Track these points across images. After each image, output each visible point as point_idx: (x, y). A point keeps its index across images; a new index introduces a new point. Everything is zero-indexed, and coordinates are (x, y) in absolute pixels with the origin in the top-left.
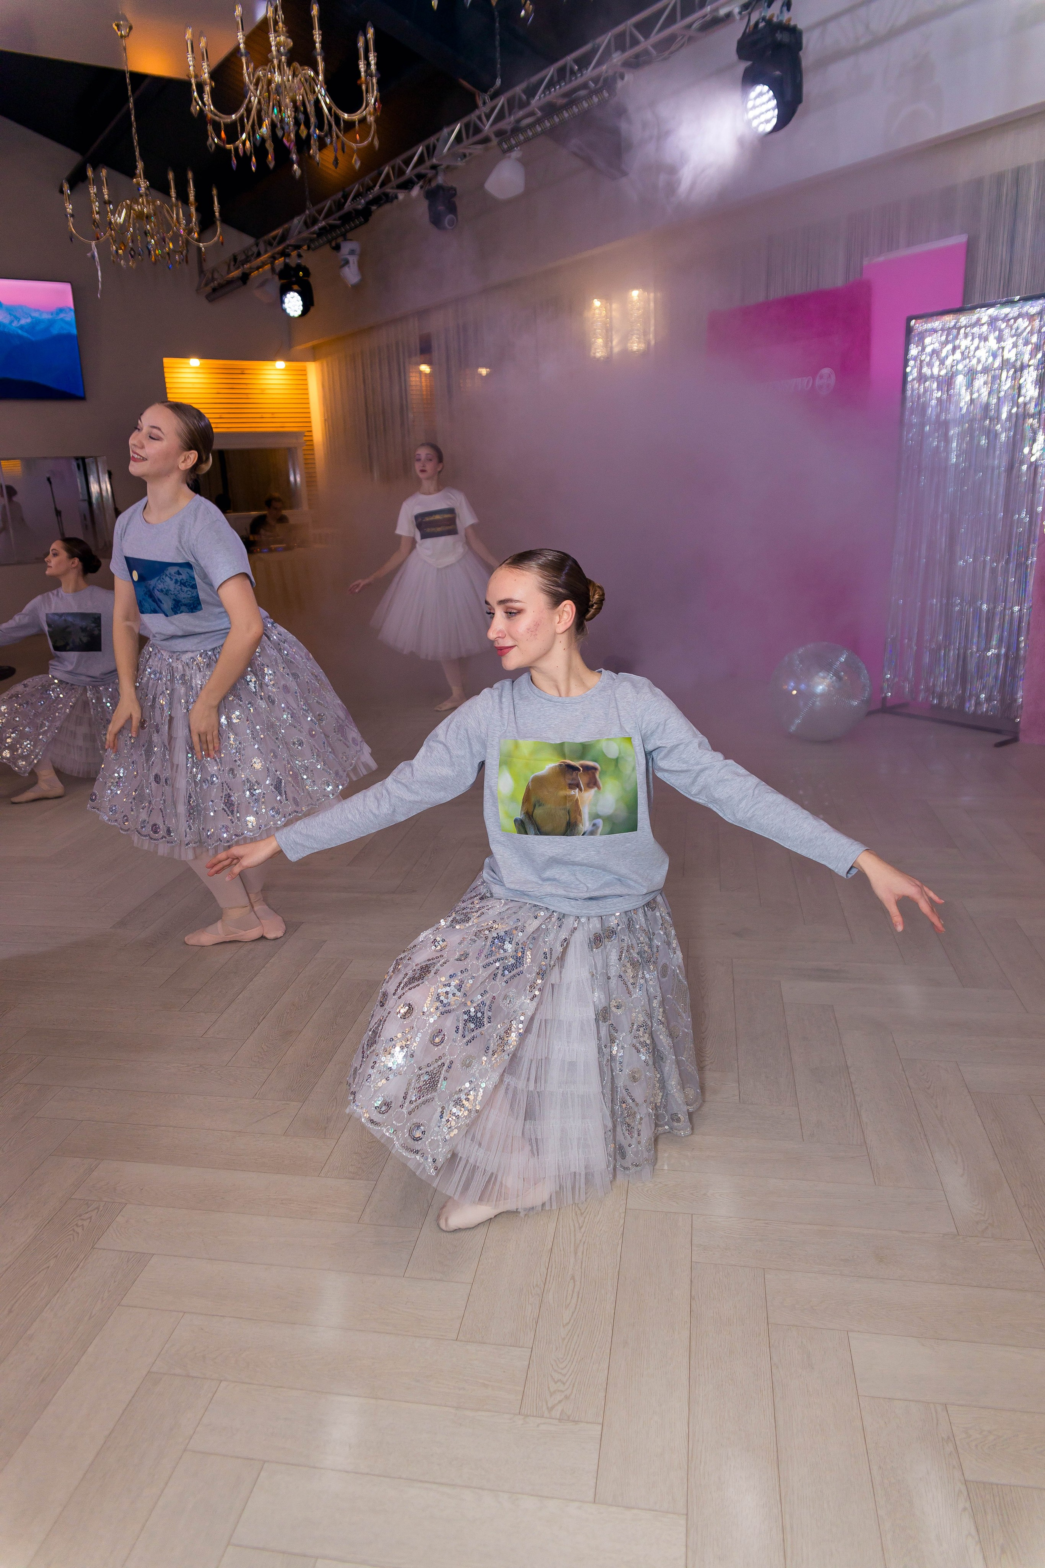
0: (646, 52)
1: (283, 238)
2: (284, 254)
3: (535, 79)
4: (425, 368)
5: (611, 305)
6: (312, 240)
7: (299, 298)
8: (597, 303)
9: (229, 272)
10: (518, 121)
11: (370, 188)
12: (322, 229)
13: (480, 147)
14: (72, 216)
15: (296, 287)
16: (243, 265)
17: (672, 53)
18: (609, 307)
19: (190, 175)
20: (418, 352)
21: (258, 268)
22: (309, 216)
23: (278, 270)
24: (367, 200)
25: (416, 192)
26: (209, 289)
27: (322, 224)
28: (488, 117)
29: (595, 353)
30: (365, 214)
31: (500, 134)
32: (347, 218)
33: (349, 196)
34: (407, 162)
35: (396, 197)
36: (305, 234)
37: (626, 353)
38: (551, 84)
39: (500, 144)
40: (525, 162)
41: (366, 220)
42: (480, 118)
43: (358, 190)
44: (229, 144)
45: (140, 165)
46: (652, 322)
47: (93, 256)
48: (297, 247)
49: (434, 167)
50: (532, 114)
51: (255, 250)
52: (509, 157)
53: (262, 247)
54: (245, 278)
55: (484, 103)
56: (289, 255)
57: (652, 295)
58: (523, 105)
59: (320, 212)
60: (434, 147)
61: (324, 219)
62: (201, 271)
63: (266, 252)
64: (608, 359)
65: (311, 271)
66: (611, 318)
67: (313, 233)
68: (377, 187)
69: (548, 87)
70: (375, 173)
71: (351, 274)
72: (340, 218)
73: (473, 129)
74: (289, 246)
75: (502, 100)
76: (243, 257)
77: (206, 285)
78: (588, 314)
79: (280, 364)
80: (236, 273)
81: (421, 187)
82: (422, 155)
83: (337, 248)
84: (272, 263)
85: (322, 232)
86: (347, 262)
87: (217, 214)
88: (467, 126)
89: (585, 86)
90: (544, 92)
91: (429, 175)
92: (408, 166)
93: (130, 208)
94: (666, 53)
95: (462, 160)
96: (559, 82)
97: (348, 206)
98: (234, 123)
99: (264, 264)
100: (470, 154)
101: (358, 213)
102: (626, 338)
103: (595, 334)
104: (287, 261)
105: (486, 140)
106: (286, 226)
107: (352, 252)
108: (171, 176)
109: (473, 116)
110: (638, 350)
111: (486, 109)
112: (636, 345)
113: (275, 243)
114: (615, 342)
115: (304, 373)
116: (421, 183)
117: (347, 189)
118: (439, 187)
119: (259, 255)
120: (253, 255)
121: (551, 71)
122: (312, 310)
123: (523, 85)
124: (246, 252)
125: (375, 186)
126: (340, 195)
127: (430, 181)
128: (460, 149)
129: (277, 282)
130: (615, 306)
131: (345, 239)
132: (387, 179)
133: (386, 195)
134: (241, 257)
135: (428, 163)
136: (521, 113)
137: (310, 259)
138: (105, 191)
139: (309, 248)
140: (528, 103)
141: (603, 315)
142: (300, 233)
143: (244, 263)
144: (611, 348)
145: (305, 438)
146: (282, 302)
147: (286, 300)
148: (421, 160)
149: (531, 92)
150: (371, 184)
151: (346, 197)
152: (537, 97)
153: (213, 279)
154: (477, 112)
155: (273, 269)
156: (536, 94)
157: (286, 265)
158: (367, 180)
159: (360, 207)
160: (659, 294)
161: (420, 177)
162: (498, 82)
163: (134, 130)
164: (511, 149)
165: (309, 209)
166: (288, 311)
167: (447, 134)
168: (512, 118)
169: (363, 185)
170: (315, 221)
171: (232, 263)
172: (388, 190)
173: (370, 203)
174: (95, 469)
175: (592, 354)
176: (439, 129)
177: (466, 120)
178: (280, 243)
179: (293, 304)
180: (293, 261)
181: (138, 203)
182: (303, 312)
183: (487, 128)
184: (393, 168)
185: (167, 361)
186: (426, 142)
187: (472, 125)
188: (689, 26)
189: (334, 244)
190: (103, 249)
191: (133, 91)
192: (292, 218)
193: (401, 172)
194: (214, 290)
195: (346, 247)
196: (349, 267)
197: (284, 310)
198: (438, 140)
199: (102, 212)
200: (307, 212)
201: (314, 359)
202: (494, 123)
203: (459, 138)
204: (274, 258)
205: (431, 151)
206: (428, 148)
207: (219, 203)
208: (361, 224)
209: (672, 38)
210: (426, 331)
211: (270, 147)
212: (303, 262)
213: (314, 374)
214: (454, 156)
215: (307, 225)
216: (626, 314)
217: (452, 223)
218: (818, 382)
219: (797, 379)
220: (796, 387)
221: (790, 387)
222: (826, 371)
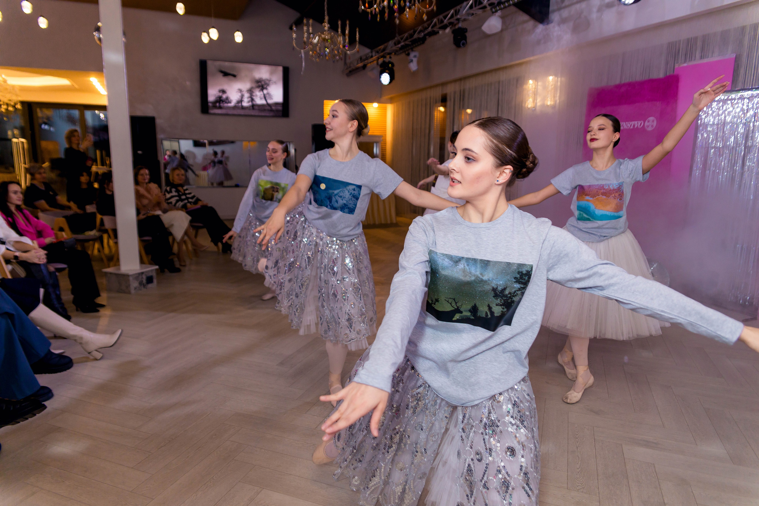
1: (384, 50)
2: (384, 57)
4: (442, 109)
5: (537, 84)
6: (397, 51)
7: (389, 76)
8: (531, 82)
9: (358, 64)
11: (426, 28)
12: (402, 46)
13: (481, 10)
14: (295, 39)
15: (387, 71)
18: (536, 84)
19: (348, 22)
20: (440, 101)
21: (371, 63)
22: (397, 40)
23: (380, 63)
24: (425, 33)
25: (448, 30)
26: (347, 71)
27: (402, 44)
29: (528, 105)
30: (423, 40)
31: (491, 4)
32: (414, 42)
33: (417, 31)
34: (445, 17)
35: (438, 32)
36: (394, 48)
37: (544, 106)
40: (502, 17)
41: (424, 43)
43: (421, 29)
44: (369, 9)
45: (327, 18)
46: (558, 91)
47: (302, 56)
48: (390, 54)
49: (458, 20)
51: (370, 55)
52: (495, 15)
53: (374, 54)
54: (364, 67)
57: (559, 79)
59: (402, 39)
60: (459, 11)
61: (404, 41)
62: (345, 64)
63: (375, 55)
64: (534, 109)
65: (395, 64)
66: (537, 89)
67: (398, 48)
68: (430, 28)
70: (429, 22)
71: (413, 66)
72: (410, 42)
73: (477, 2)
74: (386, 53)
77: (346, 69)
78: (525, 87)
79: (376, 104)
80: (360, 65)
81: (451, 28)
82: (452, 14)
83: (408, 55)
84: (378, 61)
85: (402, 48)
86: (412, 61)
87: (357, 39)
91: (455, 23)
92: (445, 19)
93: (319, 36)
95: (471, 16)
97: (416, 36)
98: (372, 1)
99: (374, 61)
100: (476, 13)
101: (419, 39)
102: (544, 99)
103: (528, 96)
104: (384, 60)
105: (485, 7)
106: (386, 44)
107: (415, 56)
108: (339, 22)
110: (550, 105)
112: (549, 103)
113: (380, 52)
114: (538, 101)
115: (385, 109)
116: (451, 26)
117: (415, 29)
118: (460, 29)
119: (372, 57)
120: (369, 57)
122: (394, 82)
124: (366, 55)
125: (429, 27)
126: (412, 31)
127: (455, 25)
128: (471, 11)
129: (379, 69)
130: (539, 83)
131: (412, 51)
132: (435, 25)
133: (434, 31)
134: (364, 58)
135: (455, 18)
137: (395, 59)
138: (311, 28)
139: (395, 54)
141: (533, 87)
142: (392, 47)
143: (365, 60)
144: (536, 104)
145: (383, 138)
146: (380, 77)
147: (382, 77)
148: (452, 16)
150: (427, 26)
151: (415, 32)
153: (350, 67)
155: (378, 64)
157: (384, 62)
159: (421, 36)
160: (563, 79)
161: (451, 24)
163: (326, 3)
164: (496, 11)
166: (383, 82)
167: (465, 5)
169: (423, 27)
170: (399, 42)
171: (359, 60)
173: (425, 35)
175: (526, 105)
178: (382, 52)
179: (385, 79)
180: (387, 59)
181: (323, 34)
182: (389, 82)
183: (486, 2)
184: (438, 20)
185: (325, 101)
186: (455, 8)
189: (407, 53)
190: (306, 54)
192: (388, 41)
193: (442, 22)
194: (350, 72)
195: (412, 54)
196: (413, 63)
197: (380, 82)
198: (461, 7)
199: (309, 38)
200: (396, 38)
201: (391, 103)
202: (489, 0)
203: (471, 7)
204: (378, 58)
205: (457, 12)
206: (456, 11)
207: (359, 35)
208: (421, 44)
210: (445, 92)
211: (387, 11)
212: (391, 60)
213: (390, 109)
214: (468, 14)
215: (395, 44)
216: (545, 87)
217: (463, 44)
218: (646, 124)
219: (635, 122)
220: (634, 126)
221: (631, 126)
222: (651, 118)
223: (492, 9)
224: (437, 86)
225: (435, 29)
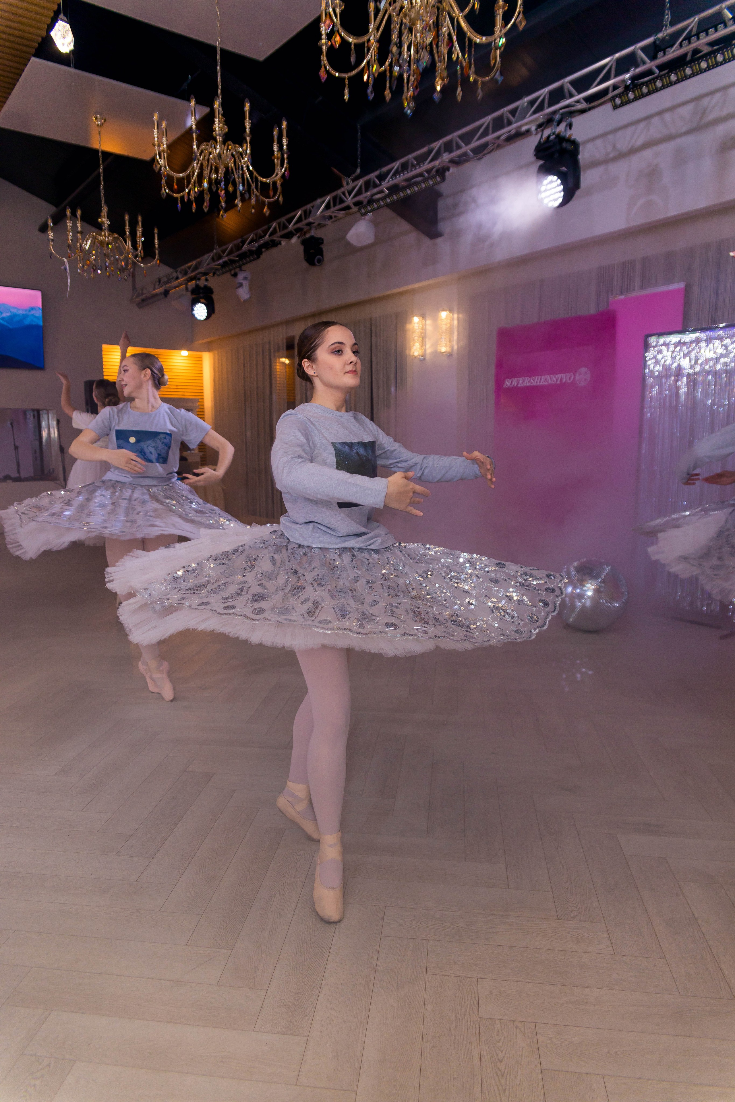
0: (465, 154)
1: (196, 268)
2: (195, 278)
3: (385, 169)
4: (286, 361)
5: (425, 321)
6: (217, 269)
7: (205, 308)
8: (416, 319)
9: (154, 289)
10: (372, 195)
11: (261, 237)
12: (225, 262)
13: (343, 212)
14: (53, 240)
15: (203, 300)
16: (166, 284)
17: (485, 155)
18: (424, 323)
19: (140, 218)
20: (285, 349)
21: (176, 287)
22: (216, 253)
23: (190, 288)
24: (259, 244)
25: (294, 240)
26: (139, 299)
27: (225, 259)
28: (350, 193)
29: (413, 353)
30: (258, 253)
31: (358, 204)
32: (243, 256)
33: (247, 240)
34: (290, 221)
35: (280, 243)
36: (213, 265)
37: (436, 354)
38: (397, 173)
39: (359, 210)
40: (375, 223)
41: (258, 257)
42: (344, 193)
43: (253, 238)
44: (178, 193)
45: (105, 210)
46: (456, 333)
47: (66, 269)
48: (205, 274)
49: (309, 224)
50: (382, 192)
51: (175, 275)
52: (364, 219)
53: (180, 273)
54: (166, 293)
55: (348, 184)
56: (199, 279)
57: (456, 316)
58: (375, 186)
59: (224, 251)
60: (310, 212)
61: (227, 255)
62: (134, 288)
63: (183, 277)
64: (423, 359)
65: (214, 290)
66: (425, 330)
67: (218, 265)
68: (267, 236)
69: (395, 175)
70: (266, 227)
71: (243, 293)
72: (238, 256)
73: (337, 200)
74: (200, 272)
75: (361, 182)
76: (166, 280)
77: (137, 297)
78: (409, 326)
79: (185, 353)
80: (160, 290)
81: (299, 237)
82: (301, 216)
83: (235, 275)
84: (186, 284)
85: (225, 265)
86: (241, 285)
87: (157, 246)
88: (335, 199)
89: (421, 175)
90: (392, 178)
91: (305, 230)
92: (290, 224)
93: (94, 239)
94: (481, 155)
95: (329, 220)
96: (403, 171)
97: (245, 247)
98: (183, 178)
99: (180, 285)
100: (335, 217)
101: (251, 252)
102: (436, 344)
103: (414, 340)
104: (198, 283)
105: (348, 208)
106: (198, 260)
107: (245, 278)
108: (127, 217)
109: (339, 192)
110: (446, 352)
111: (349, 187)
112: (443, 349)
113: (189, 271)
114: (428, 346)
115: (200, 359)
116: (298, 235)
117: (245, 237)
118: (312, 237)
119: (177, 278)
120: (172, 278)
121: (396, 165)
122: (213, 316)
123: (377, 173)
124: (168, 276)
125: (265, 235)
126: (240, 240)
127: (305, 234)
128: (328, 213)
129: (189, 296)
130: (429, 322)
131: (241, 270)
132: (274, 232)
133: (273, 241)
134: (164, 280)
135: (305, 222)
136: (375, 190)
137: (213, 282)
138: (79, 224)
139: (214, 274)
140: (380, 185)
141: (420, 328)
142: (208, 264)
144: (425, 350)
145: (199, 404)
146: (193, 310)
147: (195, 309)
148: (300, 220)
149: (382, 178)
150: (263, 234)
151: (243, 242)
152: (386, 181)
153: (142, 294)
154: (342, 190)
155: (187, 289)
156: (386, 178)
157: (197, 286)
158: (260, 231)
159: (254, 249)
160: (461, 316)
161: (298, 230)
162: (358, 171)
163: (102, 187)
164: (365, 214)
165: (216, 249)
166: (196, 316)
167: (319, 203)
168: (369, 193)
169: (256, 235)
170: (220, 257)
171: (158, 283)
172: (275, 238)
173: (261, 247)
174: (46, 418)
175: (412, 353)
176: (315, 199)
177: (334, 194)
178: (193, 271)
179: (200, 311)
180: (202, 283)
181: (101, 235)
182: (206, 317)
183: (349, 200)
184: (279, 224)
185: (105, 347)
186: (304, 208)
187: (338, 198)
188: (498, 138)
189: (233, 272)
190: (73, 264)
191: (103, 162)
192: (203, 254)
193: (285, 227)
194: (143, 300)
195: (241, 276)
196: (243, 288)
197: (193, 315)
198: (313, 207)
199: (75, 239)
200: (215, 251)
201: (209, 350)
202: (354, 197)
203: (328, 207)
204: (188, 281)
205: (307, 214)
206: (305, 212)
207: (158, 238)
208: (254, 260)
209: (485, 145)
210: (291, 334)
211: (207, 197)
212: (209, 284)
213: (207, 360)
214: (324, 218)
215: (213, 260)
216: (436, 327)
217: (319, 261)
218: (577, 377)
219: (563, 375)
220: (561, 380)
221: (557, 380)
222: (583, 370)
223: (360, 209)
224: (278, 325)
225: (274, 237)
